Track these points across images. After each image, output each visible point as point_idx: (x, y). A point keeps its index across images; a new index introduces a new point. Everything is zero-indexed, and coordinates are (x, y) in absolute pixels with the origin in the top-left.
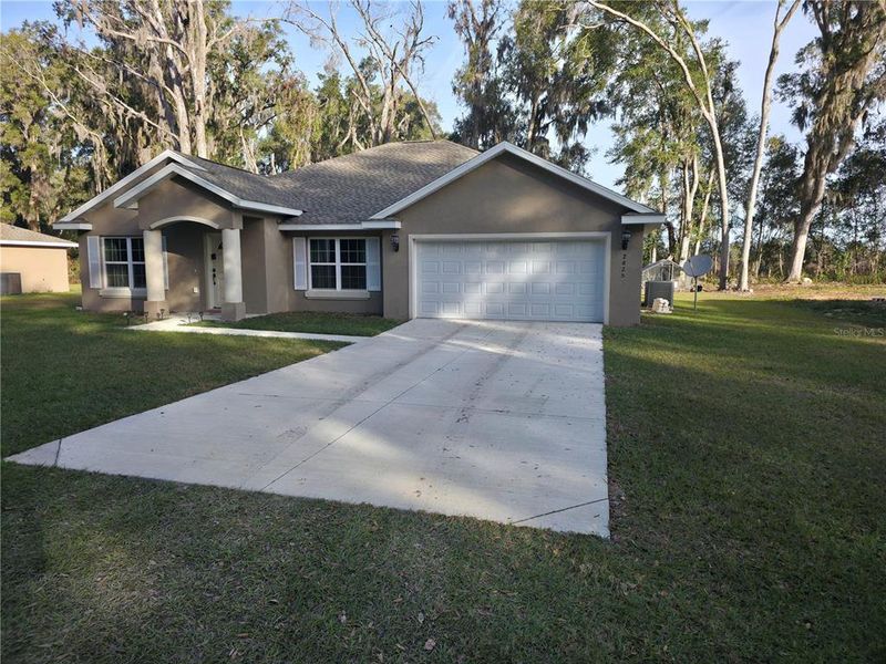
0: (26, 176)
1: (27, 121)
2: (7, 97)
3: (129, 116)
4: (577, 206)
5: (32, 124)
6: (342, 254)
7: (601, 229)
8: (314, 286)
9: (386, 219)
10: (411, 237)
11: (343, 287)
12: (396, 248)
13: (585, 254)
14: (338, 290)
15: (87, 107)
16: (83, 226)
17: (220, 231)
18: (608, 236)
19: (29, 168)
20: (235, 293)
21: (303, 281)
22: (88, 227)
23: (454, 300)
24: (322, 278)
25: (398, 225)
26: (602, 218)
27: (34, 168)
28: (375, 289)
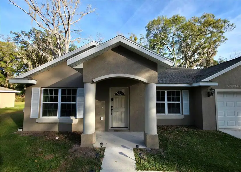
0: (6, 75)
1: (8, 61)
2: (3, 55)
3: (43, 56)
5: (10, 62)
6: (168, 98)
9: (210, 81)
10: (217, 91)
11: (169, 112)
12: (210, 95)
14: (167, 115)
19: (7, 73)
22: (34, 82)
25: (216, 84)
27: (8, 73)
28: (188, 113)
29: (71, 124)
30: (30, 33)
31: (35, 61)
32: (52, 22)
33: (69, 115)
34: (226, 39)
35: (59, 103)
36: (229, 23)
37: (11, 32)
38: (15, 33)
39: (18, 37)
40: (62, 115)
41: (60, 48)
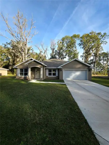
4: (84, 66)
7: (87, 69)
8: (49, 75)
9: (60, 67)
10: (63, 69)
12: (61, 71)
13: (84, 72)
14: (52, 76)
15: (10, 54)
16: (17, 67)
17: (40, 68)
18: (88, 70)
20: (42, 77)
21: (47, 75)
22: (18, 67)
23: (68, 77)
24: (50, 74)
25: (62, 68)
26: (87, 68)
28: (58, 76)
29: (26, 77)
30: (10, 43)
31: (13, 56)
32: (19, 40)
33: (26, 75)
34: (107, 42)
35: (24, 72)
36: (107, 35)
37: (3, 44)
38: (4, 44)
39: (5, 45)
40: (25, 75)
41: (23, 51)
